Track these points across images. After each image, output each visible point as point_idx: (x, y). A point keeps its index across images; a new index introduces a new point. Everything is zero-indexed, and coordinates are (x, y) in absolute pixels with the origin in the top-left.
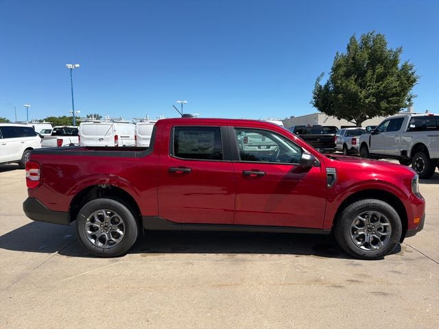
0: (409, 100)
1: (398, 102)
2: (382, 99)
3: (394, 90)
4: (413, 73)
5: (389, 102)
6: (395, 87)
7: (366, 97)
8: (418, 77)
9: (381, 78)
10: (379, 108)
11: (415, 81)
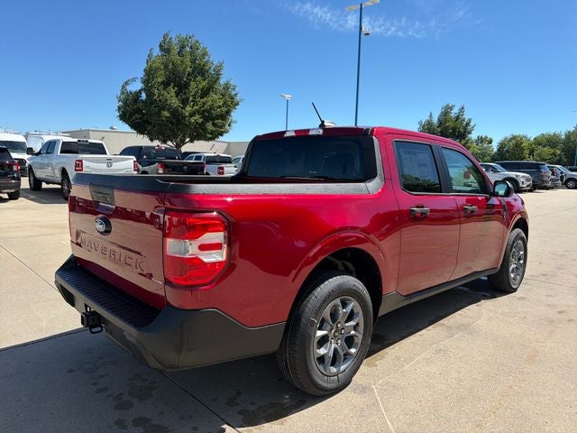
0: (229, 125)
1: (224, 125)
2: (206, 119)
3: (219, 110)
4: (236, 95)
5: (214, 125)
6: (220, 107)
7: (192, 115)
8: (241, 100)
9: (205, 93)
10: (205, 130)
11: (237, 104)
